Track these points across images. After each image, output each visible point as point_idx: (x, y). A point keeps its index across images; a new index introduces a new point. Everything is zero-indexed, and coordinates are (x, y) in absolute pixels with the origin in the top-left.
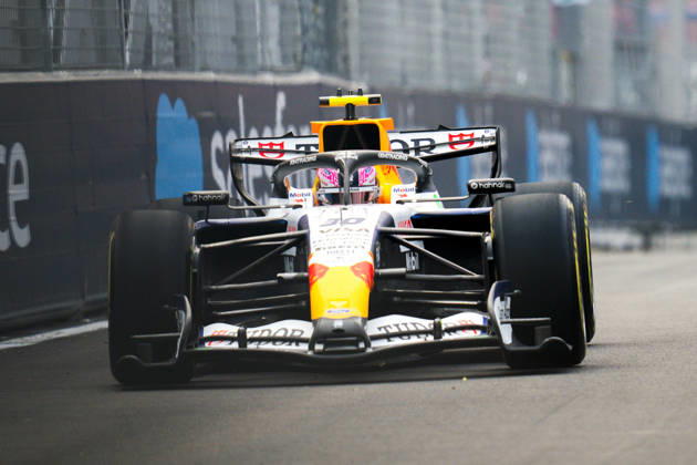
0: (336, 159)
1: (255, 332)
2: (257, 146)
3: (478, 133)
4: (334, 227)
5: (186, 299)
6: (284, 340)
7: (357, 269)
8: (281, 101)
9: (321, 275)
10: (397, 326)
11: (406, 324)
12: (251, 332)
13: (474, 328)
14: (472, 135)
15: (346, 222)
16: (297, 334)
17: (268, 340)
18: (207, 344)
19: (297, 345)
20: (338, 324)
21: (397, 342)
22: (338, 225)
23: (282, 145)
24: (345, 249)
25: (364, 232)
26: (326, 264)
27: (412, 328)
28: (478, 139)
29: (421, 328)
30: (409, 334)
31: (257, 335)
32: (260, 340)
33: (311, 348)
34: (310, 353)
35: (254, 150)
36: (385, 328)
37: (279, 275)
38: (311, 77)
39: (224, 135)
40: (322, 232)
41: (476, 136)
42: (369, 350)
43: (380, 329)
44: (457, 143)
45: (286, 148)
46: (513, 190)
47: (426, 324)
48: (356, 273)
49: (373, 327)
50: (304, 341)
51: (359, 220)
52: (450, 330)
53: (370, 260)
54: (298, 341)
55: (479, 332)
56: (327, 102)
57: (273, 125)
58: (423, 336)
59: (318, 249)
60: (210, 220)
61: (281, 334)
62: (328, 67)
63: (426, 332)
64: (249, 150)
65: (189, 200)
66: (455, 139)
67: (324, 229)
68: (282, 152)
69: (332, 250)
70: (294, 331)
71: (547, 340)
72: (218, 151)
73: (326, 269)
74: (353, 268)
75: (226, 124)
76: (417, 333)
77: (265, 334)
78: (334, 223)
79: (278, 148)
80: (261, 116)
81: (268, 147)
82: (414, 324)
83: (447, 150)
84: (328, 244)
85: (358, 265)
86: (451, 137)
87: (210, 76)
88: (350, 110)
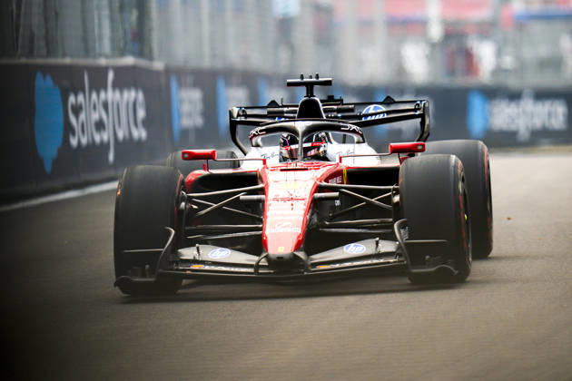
8: (111, 76)
38: (129, 60)
39: (76, 96)
57: (105, 88)
62: (140, 53)
72: (72, 106)
75: (78, 89)
80: (99, 83)
87: (68, 61)
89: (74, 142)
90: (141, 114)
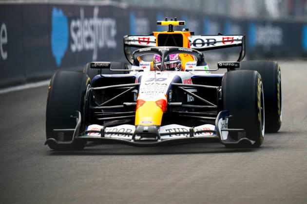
0: (159, 50)
1: (110, 129)
2: (138, 39)
3: (236, 37)
4: (152, 82)
5: (80, 113)
6: (122, 134)
7: (158, 103)
9: (142, 105)
10: (175, 129)
11: (179, 129)
12: (108, 130)
13: (210, 131)
14: (233, 38)
15: (158, 80)
16: (129, 131)
17: (116, 133)
18: (88, 134)
19: (128, 136)
20: (146, 128)
21: (174, 137)
22: (154, 82)
23: (149, 39)
24: (155, 93)
25: (165, 85)
26: (144, 100)
27: (181, 131)
28: (235, 40)
29: (185, 131)
30: (180, 133)
31: (111, 131)
32: (112, 133)
33: (133, 138)
34: (132, 141)
35: (136, 40)
36: (169, 130)
37: (124, 103)
39: (76, 22)
40: (146, 84)
41: (234, 39)
42: (159, 141)
43: (166, 130)
44: (226, 41)
45: (150, 40)
46: (238, 67)
47: (187, 129)
48: (158, 105)
49: (163, 130)
50: (131, 134)
51: (164, 79)
52: (198, 132)
53: (165, 99)
54: (129, 134)
55: (212, 134)
56: (160, 23)
58: (186, 135)
59: (143, 92)
60: (103, 75)
61: (121, 131)
63: (187, 133)
64: (134, 41)
65: (93, 66)
66: (225, 40)
67: (147, 83)
68: (148, 42)
69: (149, 93)
70: (128, 130)
71: (241, 139)
72: (73, 28)
73: (144, 102)
74: (156, 102)
75: (77, 17)
76: (184, 133)
77: (115, 131)
78: (152, 80)
79: (147, 40)
81: (142, 40)
82: (183, 129)
83: (221, 44)
84: (147, 90)
85: (159, 101)
86: (223, 38)
87: (71, 2)
88: (171, 27)
89: (74, 48)
90: (113, 32)
